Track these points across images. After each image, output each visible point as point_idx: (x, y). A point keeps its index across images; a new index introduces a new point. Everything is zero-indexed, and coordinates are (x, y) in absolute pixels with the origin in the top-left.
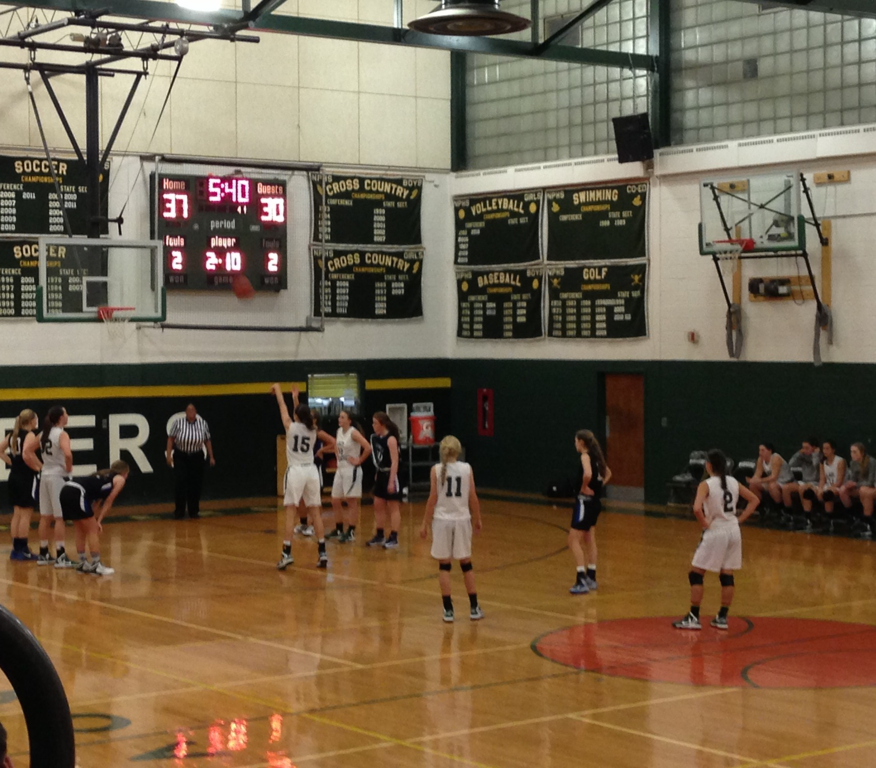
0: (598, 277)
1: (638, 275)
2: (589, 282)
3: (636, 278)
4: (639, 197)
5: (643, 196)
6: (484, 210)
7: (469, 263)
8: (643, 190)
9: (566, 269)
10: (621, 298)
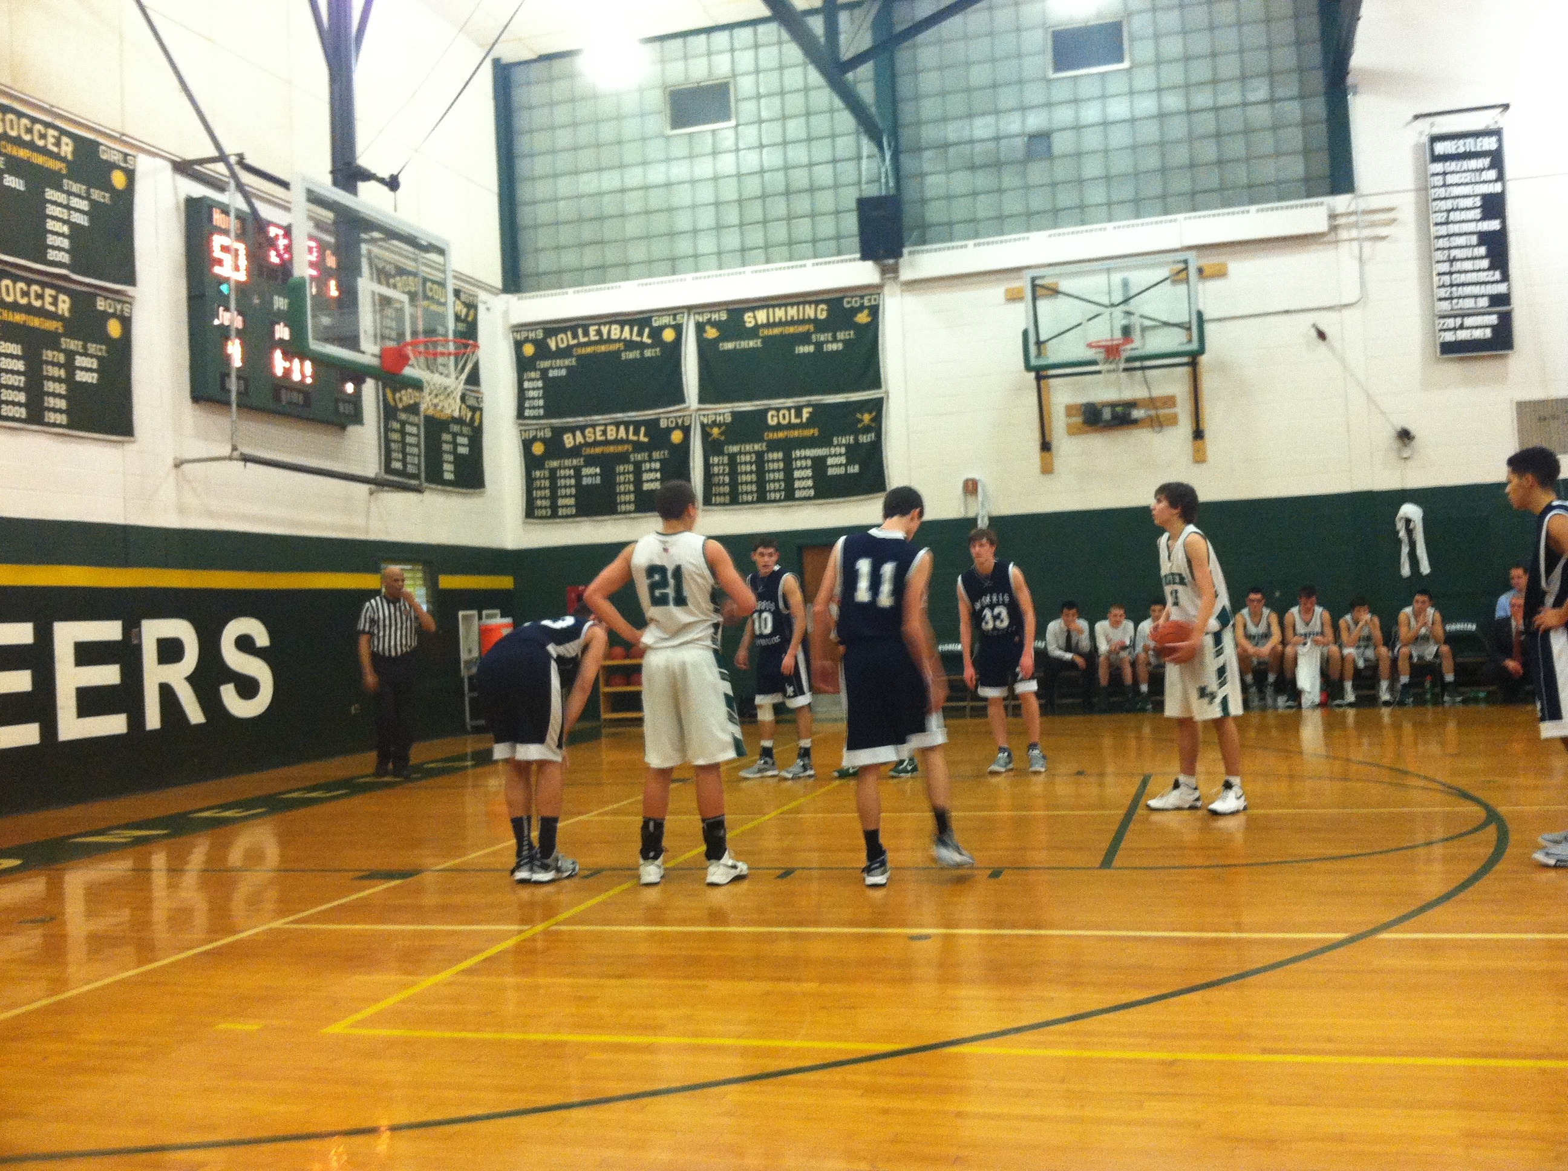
0: (794, 421)
1: (870, 413)
2: (779, 427)
3: (867, 418)
4: (866, 312)
5: (874, 311)
6: (573, 342)
7: (546, 416)
8: (873, 303)
9: (734, 414)
10: (840, 445)
